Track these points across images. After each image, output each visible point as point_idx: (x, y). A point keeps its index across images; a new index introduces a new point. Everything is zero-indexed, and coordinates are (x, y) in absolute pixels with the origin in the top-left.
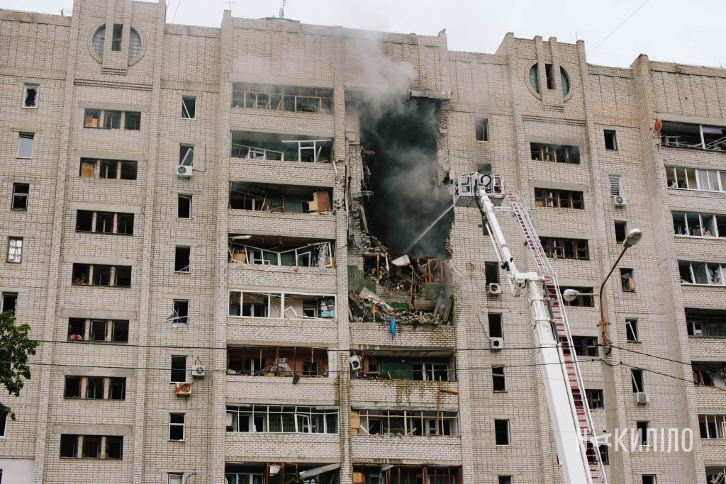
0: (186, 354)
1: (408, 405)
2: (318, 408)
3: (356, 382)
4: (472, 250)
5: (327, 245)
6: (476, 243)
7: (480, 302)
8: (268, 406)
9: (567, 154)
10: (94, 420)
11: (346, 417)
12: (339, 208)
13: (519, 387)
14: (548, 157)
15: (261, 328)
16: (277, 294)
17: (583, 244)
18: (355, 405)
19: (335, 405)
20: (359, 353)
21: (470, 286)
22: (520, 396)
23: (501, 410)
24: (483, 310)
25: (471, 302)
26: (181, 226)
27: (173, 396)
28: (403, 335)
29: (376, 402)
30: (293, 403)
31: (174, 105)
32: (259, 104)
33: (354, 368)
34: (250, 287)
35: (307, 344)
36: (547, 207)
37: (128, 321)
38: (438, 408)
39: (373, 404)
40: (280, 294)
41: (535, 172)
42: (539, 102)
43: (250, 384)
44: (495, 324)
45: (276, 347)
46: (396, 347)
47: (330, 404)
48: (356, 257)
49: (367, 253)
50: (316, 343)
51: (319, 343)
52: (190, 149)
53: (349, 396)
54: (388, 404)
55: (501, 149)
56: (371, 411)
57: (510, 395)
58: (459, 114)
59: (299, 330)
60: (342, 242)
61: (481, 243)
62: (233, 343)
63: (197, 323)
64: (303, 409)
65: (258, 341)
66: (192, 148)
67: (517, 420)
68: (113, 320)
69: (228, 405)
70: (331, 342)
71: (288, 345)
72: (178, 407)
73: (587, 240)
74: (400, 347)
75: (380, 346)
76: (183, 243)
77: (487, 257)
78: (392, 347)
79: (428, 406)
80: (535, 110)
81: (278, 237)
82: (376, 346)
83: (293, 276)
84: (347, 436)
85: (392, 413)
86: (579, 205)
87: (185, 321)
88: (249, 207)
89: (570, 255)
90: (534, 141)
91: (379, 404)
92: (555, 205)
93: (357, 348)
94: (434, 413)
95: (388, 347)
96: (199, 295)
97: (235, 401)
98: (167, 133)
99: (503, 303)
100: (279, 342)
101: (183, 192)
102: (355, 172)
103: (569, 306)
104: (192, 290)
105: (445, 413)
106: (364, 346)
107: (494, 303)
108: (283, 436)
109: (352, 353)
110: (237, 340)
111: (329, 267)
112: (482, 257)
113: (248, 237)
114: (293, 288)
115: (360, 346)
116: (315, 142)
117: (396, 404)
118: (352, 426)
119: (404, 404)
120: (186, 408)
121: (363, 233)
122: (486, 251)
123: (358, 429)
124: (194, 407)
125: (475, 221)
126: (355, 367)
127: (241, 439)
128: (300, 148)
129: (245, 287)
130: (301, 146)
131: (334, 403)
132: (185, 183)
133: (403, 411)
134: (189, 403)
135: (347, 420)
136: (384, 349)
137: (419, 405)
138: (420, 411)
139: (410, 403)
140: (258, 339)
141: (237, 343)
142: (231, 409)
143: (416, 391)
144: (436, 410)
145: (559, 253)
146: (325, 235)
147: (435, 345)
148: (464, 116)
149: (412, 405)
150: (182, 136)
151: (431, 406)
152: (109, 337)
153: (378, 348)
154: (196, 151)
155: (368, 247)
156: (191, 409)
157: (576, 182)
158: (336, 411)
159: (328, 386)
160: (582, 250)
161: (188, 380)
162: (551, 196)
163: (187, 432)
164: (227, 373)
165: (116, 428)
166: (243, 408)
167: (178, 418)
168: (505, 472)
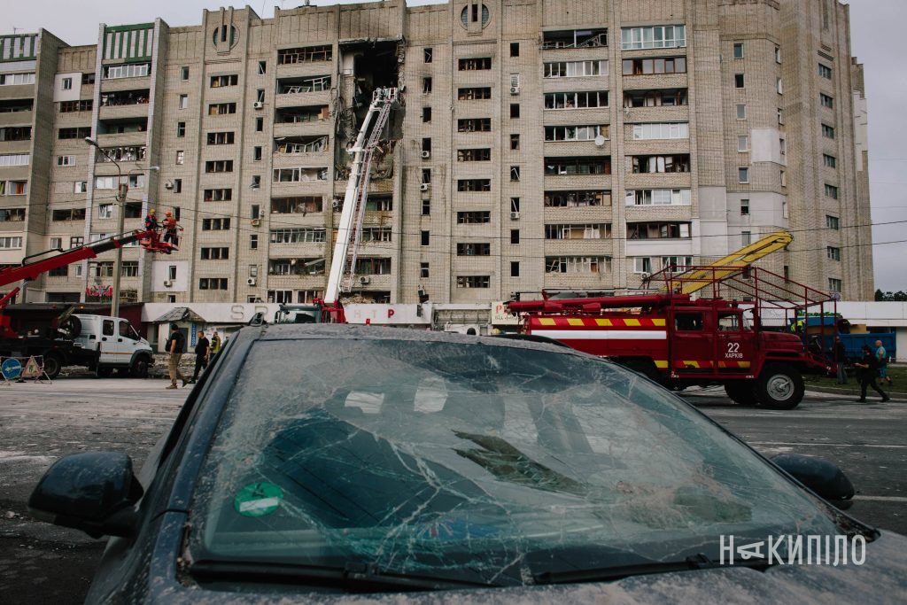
0: (259, 204)
2: (317, 229)
3: (336, 214)
4: (415, 132)
5: (326, 138)
6: (419, 128)
7: (418, 164)
8: (291, 229)
9: (484, 63)
10: (216, 241)
11: (329, 233)
12: (331, 116)
13: (438, 212)
14: (471, 67)
15: (288, 188)
16: (298, 169)
17: (487, 121)
18: (335, 226)
21: (414, 154)
22: (437, 217)
23: (425, 226)
24: (419, 168)
25: (412, 164)
26: (257, 135)
27: (252, 226)
30: (303, 226)
31: (255, 67)
34: (283, 166)
35: (312, 194)
36: (466, 100)
37: (231, 189)
38: (381, 226)
41: (460, 79)
42: (465, 31)
43: (282, 218)
44: (427, 175)
45: (295, 198)
47: (322, 226)
49: (353, 140)
50: (317, 194)
51: (319, 194)
52: (263, 92)
55: (439, 66)
58: (414, 47)
59: (308, 187)
60: (332, 136)
61: (421, 128)
62: (274, 197)
63: (264, 187)
65: (287, 195)
67: (434, 231)
68: (225, 189)
69: (271, 229)
70: (324, 193)
71: (302, 196)
72: (254, 232)
73: (490, 119)
76: (258, 145)
77: (423, 135)
79: (375, 225)
80: (463, 37)
81: (299, 137)
83: (306, 158)
84: (329, 243)
86: (488, 96)
87: (258, 187)
88: (291, 121)
89: (478, 129)
90: (461, 58)
92: (472, 98)
93: (338, 195)
94: (378, 229)
96: (265, 172)
97: (274, 227)
98: (251, 85)
99: (433, 162)
100: (297, 194)
101: (258, 116)
102: (349, 93)
103: (474, 162)
104: (262, 170)
105: (385, 229)
107: (427, 163)
108: (298, 244)
109: (334, 198)
110: (277, 195)
111: (325, 151)
112: (421, 136)
113: (284, 138)
114: (306, 164)
116: (322, 78)
120: (257, 232)
121: (351, 129)
122: (424, 132)
125: (418, 112)
126: (335, 205)
127: (277, 246)
128: (314, 84)
129: (281, 166)
130: (315, 82)
131: (324, 226)
132: (259, 112)
134: (259, 229)
135: (330, 235)
137: (370, 225)
138: (370, 228)
140: (287, 193)
141: (277, 197)
142: (272, 231)
143: (369, 217)
144: (379, 227)
145: (472, 128)
146: (324, 133)
147: (382, 190)
148: (417, 49)
150: (258, 85)
151: (377, 225)
152: (223, 198)
154: (266, 93)
156: (261, 232)
157: (487, 82)
158: (325, 230)
159: (322, 216)
160: (486, 125)
161: (259, 217)
162: (471, 93)
163: (258, 244)
164: (272, 213)
165: (226, 243)
166: (279, 231)
167: (254, 237)
168: (424, 261)
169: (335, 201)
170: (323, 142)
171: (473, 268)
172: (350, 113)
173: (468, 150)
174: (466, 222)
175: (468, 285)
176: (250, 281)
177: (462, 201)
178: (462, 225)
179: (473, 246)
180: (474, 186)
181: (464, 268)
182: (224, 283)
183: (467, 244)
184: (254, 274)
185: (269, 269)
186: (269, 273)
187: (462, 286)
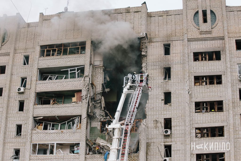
4: (158, 113)
5: (78, 118)
6: (160, 109)
7: (160, 140)
9: (214, 56)
12: (84, 99)
14: (204, 59)
15: (45, 160)
16: (53, 144)
17: (220, 103)
21: (155, 132)
24: (161, 144)
25: (155, 140)
26: (19, 115)
31: (20, 60)
32: (57, 53)
34: (41, 141)
36: (201, 86)
40: (54, 144)
41: (195, 68)
42: (198, 30)
44: (168, 150)
48: (97, 123)
49: (102, 120)
52: (25, 79)
55: (176, 58)
58: (155, 43)
59: (62, 160)
60: (84, 115)
61: (162, 109)
63: (23, 159)
66: (26, 79)
73: (222, 101)
76: (19, 123)
77: (165, 116)
80: (196, 35)
83: (61, 134)
86: (220, 82)
88: (49, 103)
90: (195, 52)
92: (206, 84)
96: (24, 146)
98: (16, 73)
99: (173, 139)
101: (20, 99)
102: (99, 80)
103: (210, 138)
104: (22, 144)
107: (168, 140)
111: (78, 129)
112: (162, 116)
113: (42, 118)
114: (60, 140)
116: (76, 68)
121: (101, 110)
122: (165, 113)
125: (160, 97)
128: (69, 72)
129: (39, 141)
130: (70, 71)
132: (22, 95)
145: (207, 109)
146: (77, 113)
148: (157, 44)
150: (22, 74)
154: (27, 80)
155: (103, 117)
157: (218, 70)
160: (220, 106)
162: (205, 79)
170: (76, 121)
172: (98, 97)
173: (204, 128)
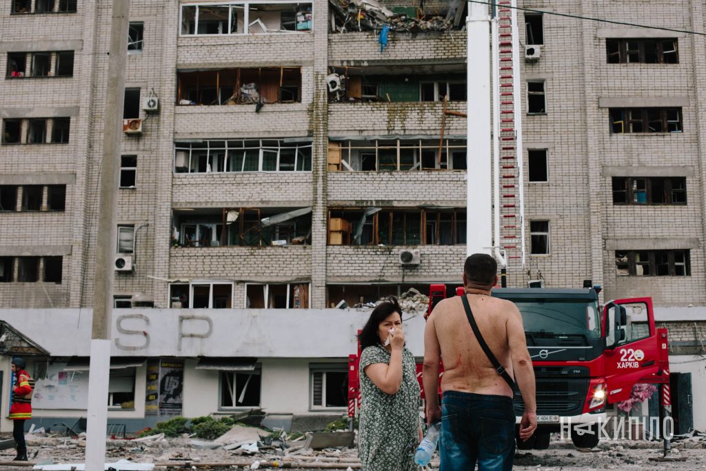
0: (139, 86)
1: (402, 132)
2: (286, 141)
3: (334, 107)
8: (226, 141)
10: (34, 168)
11: (321, 151)
13: (564, 108)
15: (219, 48)
16: (240, 5)
18: (332, 135)
19: (308, 136)
20: (339, 71)
22: (564, 118)
23: (537, 137)
27: (123, 135)
28: (398, 45)
29: (361, 131)
30: (256, 136)
33: (331, 90)
35: (276, 63)
37: (73, 51)
38: (442, 135)
39: (357, 133)
40: (243, 5)
43: (203, 115)
44: (535, 26)
45: (236, 70)
46: (389, 61)
47: (301, 135)
50: (286, 62)
51: (291, 62)
53: (326, 124)
54: (377, 133)
56: (354, 143)
57: (550, 117)
59: (266, 47)
62: (185, 67)
63: (152, 48)
64: (269, 143)
65: (215, 64)
67: (558, 149)
68: (58, 52)
69: (177, 141)
70: (306, 59)
71: (252, 66)
72: (127, 148)
74: (394, 61)
75: (368, 61)
78: (384, 61)
79: (428, 133)
82: (363, 61)
84: (321, 173)
85: (381, 143)
87: (140, 47)
91: (365, 134)
93: (339, 65)
94: (436, 142)
95: (378, 61)
96: (156, 15)
97: (184, 137)
99: (546, 0)
100: (240, 63)
104: (148, 10)
105: (452, 142)
106: (348, 62)
107: (533, 1)
108: (244, 176)
109: (331, 70)
110: (190, 64)
115: (342, 62)
117: (386, 133)
118: (329, 162)
119: (397, 132)
120: (138, 150)
123: (338, 165)
124: (147, 147)
126: (333, 88)
127: (192, 181)
131: (306, 134)
133: (396, 140)
134: (141, 143)
135: (322, 154)
136: (373, 64)
137: (417, 132)
138: (418, 140)
139: (405, 130)
140: (216, 60)
141: (190, 67)
142: (181, 146)
143: (413, 115)
144: (438, 137)
147: (441, 56)
149: (407, 132)
151: (433, 132)
152: (52, 72)
153: (366, 64)
156: (144, 150)
158: (310, 143)
159: (301, 113)
161: (142, 116)
163: (138, 177)
164: (177, 104)
165: (59, 174)
166: (195, 145)
167: (129, 161)
168: (539, 216)
169: (333, 77)
171: (653, 233)
174: (627, 131)
175: (640, 269)
176: (120, 263)
177: (618, 83)
178: (621, 137)
179: (648, 185)
180: (640, 51)
181: (631, 232)
182: (53, 268)
183: (633, 178)
184: (127, 246)
185: (172, 232)
186: (173, 242)
187: (625, 272)
